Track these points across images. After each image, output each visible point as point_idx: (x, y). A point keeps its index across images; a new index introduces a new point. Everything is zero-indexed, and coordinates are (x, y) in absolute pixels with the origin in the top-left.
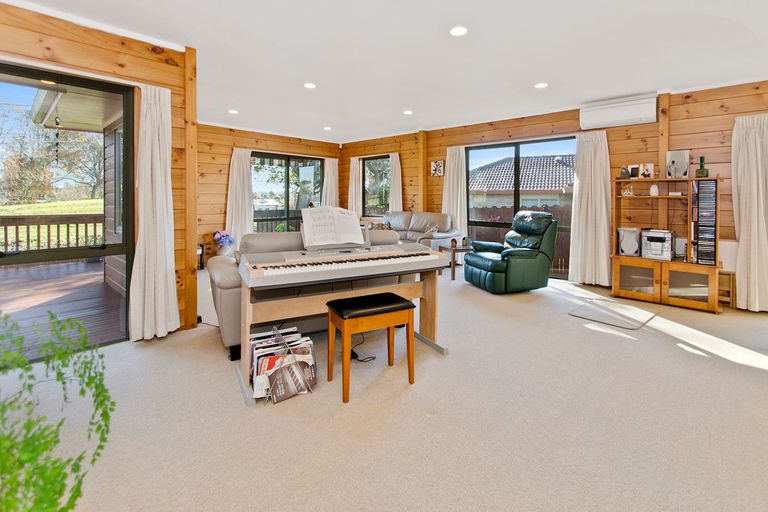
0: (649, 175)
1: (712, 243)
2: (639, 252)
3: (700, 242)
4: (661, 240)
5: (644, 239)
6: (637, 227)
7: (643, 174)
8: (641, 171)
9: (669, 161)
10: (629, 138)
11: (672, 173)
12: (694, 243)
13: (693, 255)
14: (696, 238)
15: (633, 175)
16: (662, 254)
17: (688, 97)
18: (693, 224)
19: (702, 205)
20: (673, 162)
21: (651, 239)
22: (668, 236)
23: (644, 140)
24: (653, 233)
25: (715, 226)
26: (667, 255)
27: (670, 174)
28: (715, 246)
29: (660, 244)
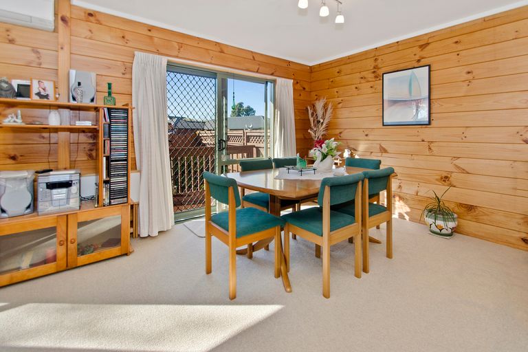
0: (47, 97)
1: (124, 179)
2: (34, 206)
3: (113, 180)
4: (67, 185)
5: (42, 189)
6: (27, 170)
7: (38, 94)
8: (35, 89)
9: (73, 82)
10: (11, 41)
11: (78, 98)
12: (106, 182)
13: (105, 195)
14: (108, 174)
15: (19, 95)
16: (68, 202)
17: (90, 15)
18: (104, 159)
19: (114, 137)
20: (79, 84)
21: (52, 186)
22: (75, 178)
23: (35, 51)
24: (55, 177)
25: (126, 160)
26: (74, 203)
27: (74, 99)
28: (127, 182)
29: (64, 190)
